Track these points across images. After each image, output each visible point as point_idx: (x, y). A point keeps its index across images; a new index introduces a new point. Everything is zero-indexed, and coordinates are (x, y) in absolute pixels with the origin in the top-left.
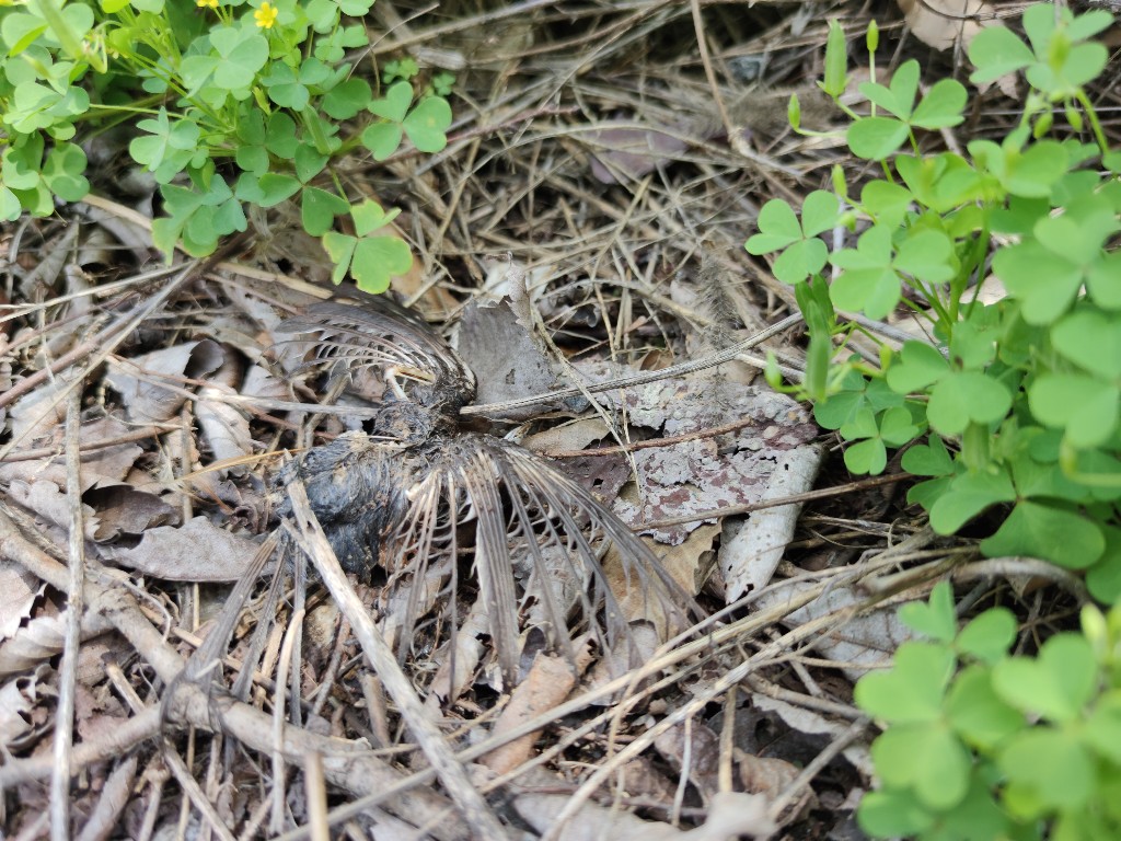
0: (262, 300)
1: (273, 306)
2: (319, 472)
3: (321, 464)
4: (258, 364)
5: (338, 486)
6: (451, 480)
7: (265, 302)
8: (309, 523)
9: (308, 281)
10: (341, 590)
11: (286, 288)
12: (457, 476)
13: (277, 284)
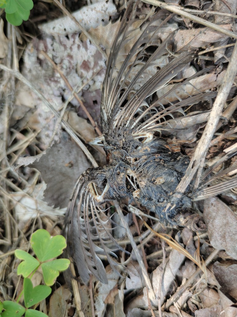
0: (95, 310)
1: (95, 302)
2: (165, 191)
3: (161, 193)
4: (125, 288)
5: (165, 179)
6: (135, 124)
7: (95, 307)
8: (192, 168)
9: (73, 297)
10: (212, 124)
11: (82, 304)
12: (131, 124)
13: (82, 310)
